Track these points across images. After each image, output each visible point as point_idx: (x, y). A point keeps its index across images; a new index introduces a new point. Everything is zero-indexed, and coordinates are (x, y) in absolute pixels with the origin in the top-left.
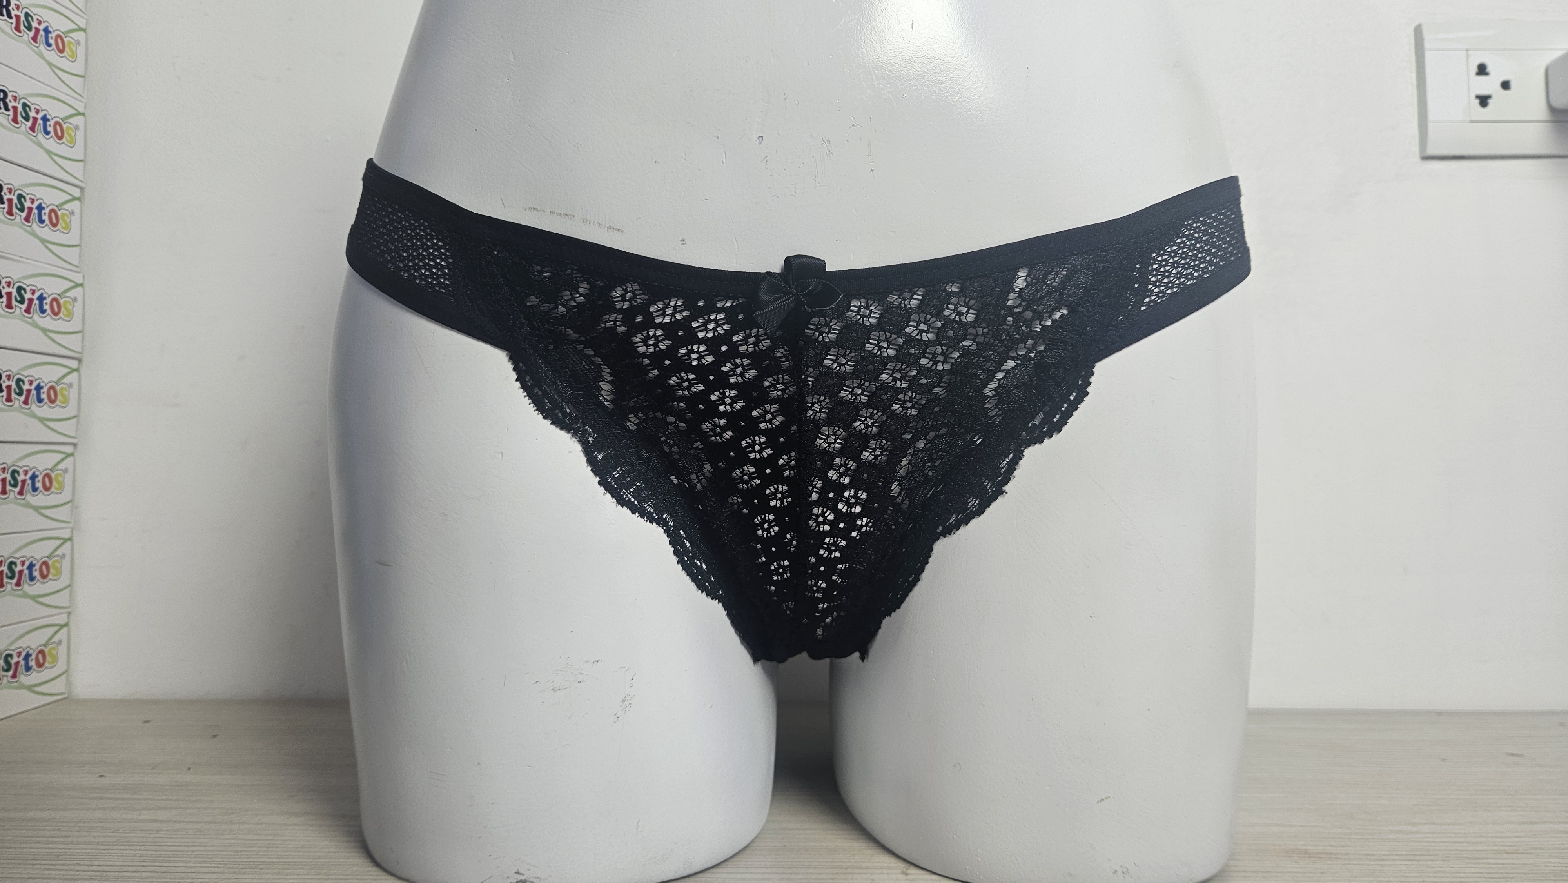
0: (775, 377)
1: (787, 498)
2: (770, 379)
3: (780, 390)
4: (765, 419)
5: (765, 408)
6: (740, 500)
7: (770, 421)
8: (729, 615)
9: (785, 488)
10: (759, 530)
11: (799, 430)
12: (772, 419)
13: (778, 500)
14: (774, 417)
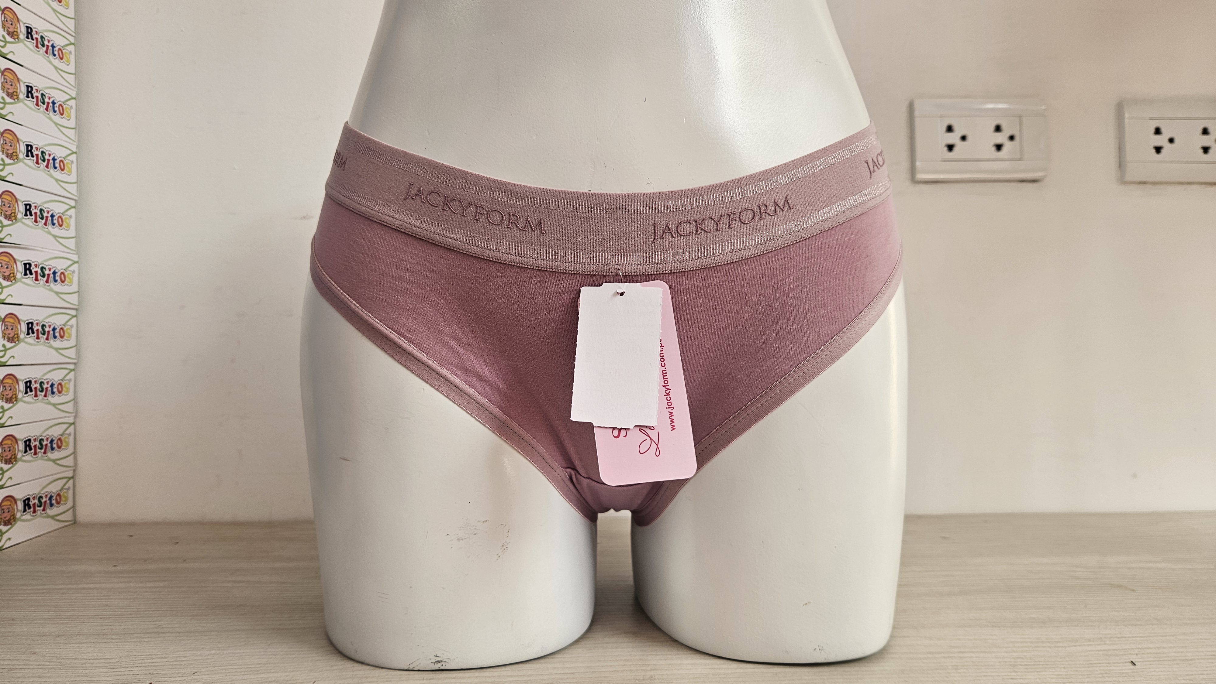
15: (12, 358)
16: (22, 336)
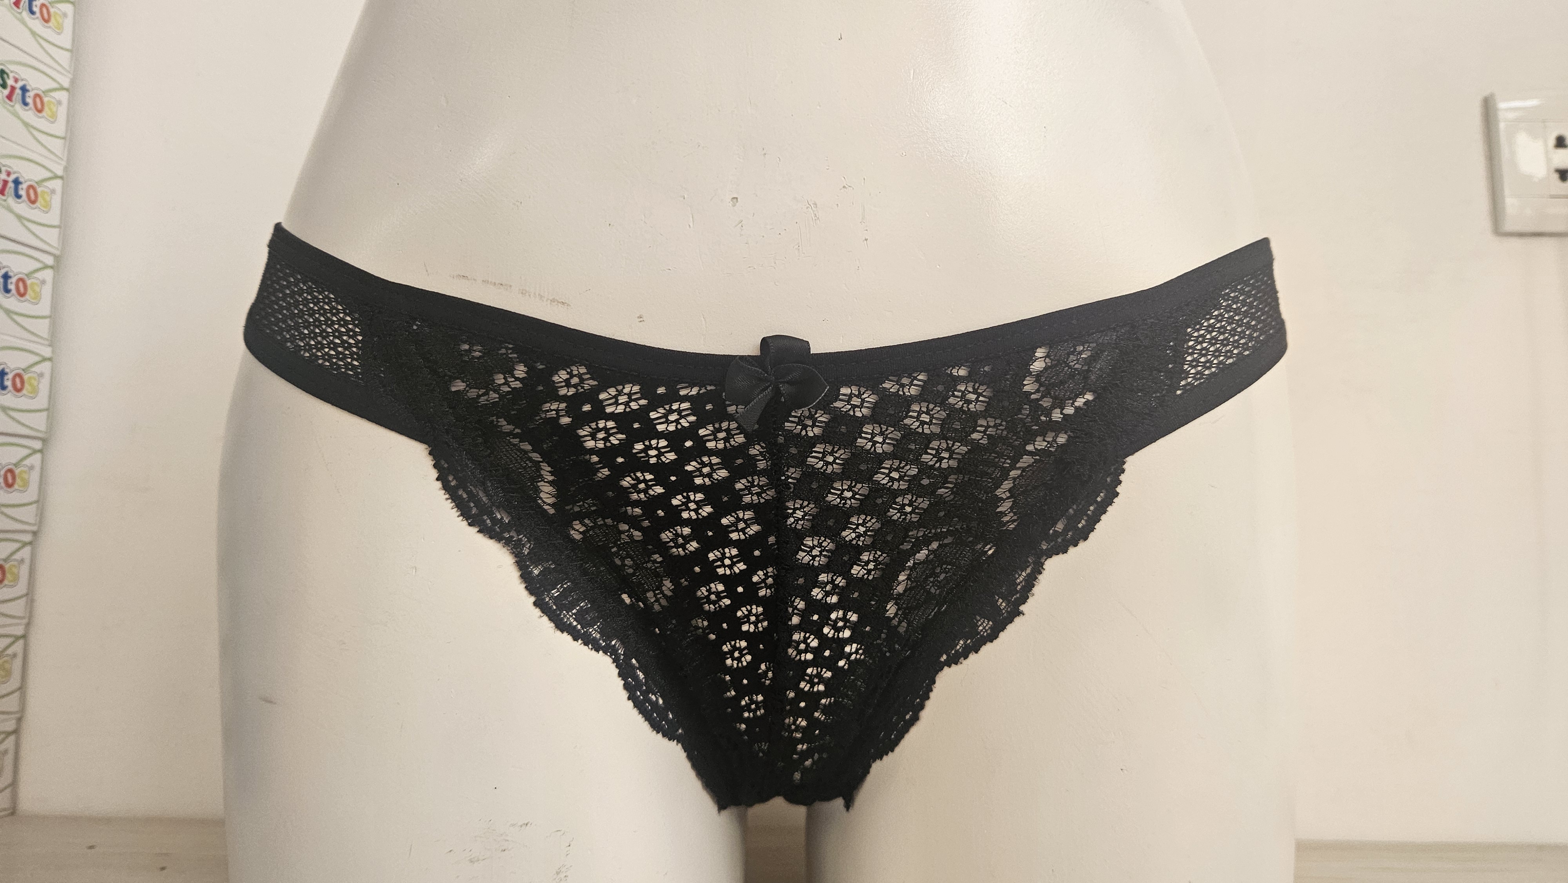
0: (750, 479)
1: (762, 621)
2: (744, 481)
3: (755, 493)
4: (737, 527)
5: (737, 514)
6: (706, 623)
7: (743, 530)
8: (690, 757)
9: (760, 609)
10: (728, 658)
11: (777, 542)
12: (746, 528)
13: (752, 623)
14: (748, 526)
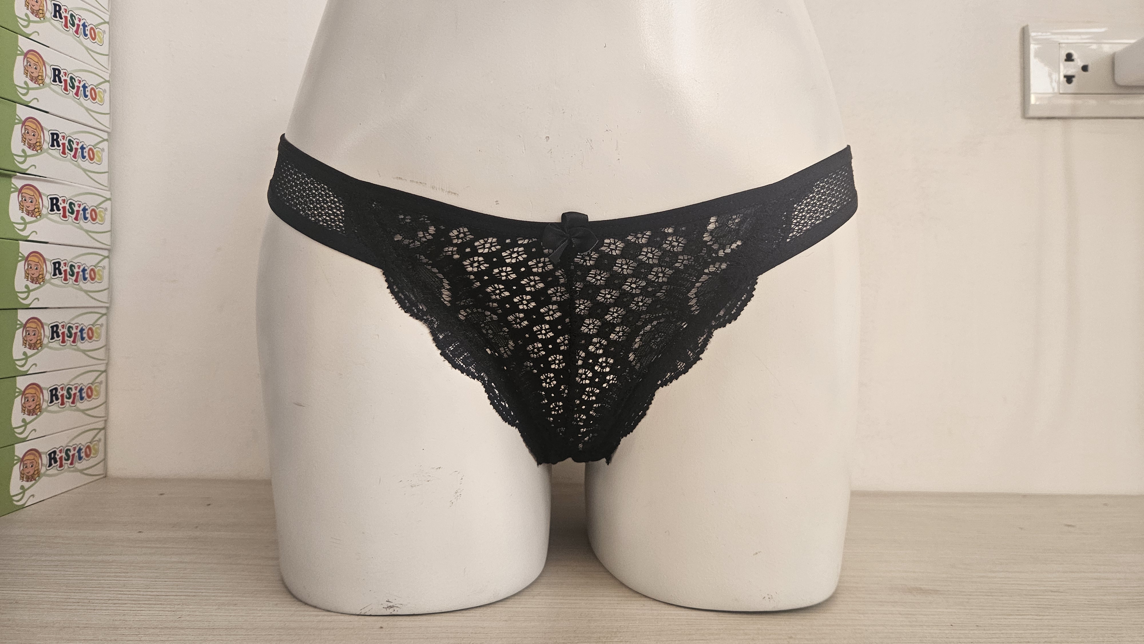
8: (522, 436)
15: (37, 300)
16: (48, 277)
